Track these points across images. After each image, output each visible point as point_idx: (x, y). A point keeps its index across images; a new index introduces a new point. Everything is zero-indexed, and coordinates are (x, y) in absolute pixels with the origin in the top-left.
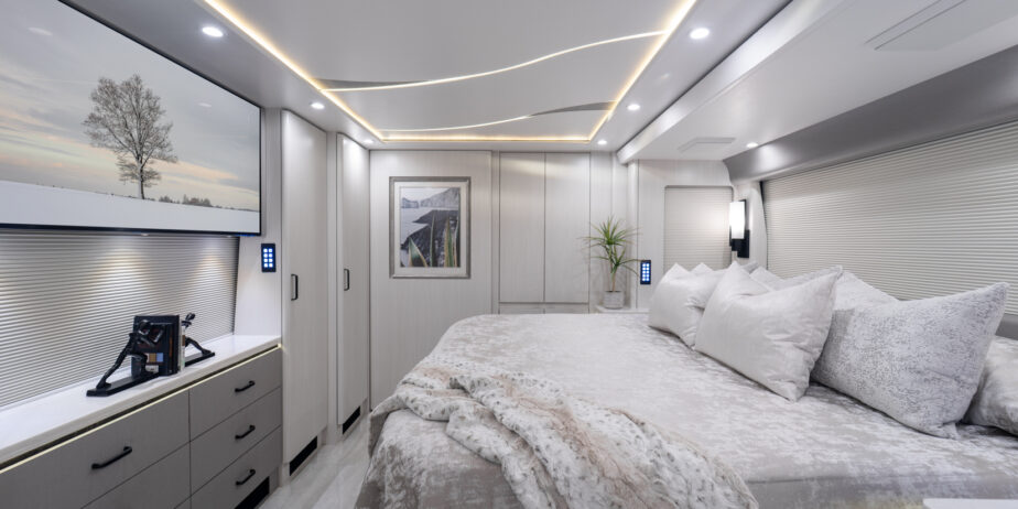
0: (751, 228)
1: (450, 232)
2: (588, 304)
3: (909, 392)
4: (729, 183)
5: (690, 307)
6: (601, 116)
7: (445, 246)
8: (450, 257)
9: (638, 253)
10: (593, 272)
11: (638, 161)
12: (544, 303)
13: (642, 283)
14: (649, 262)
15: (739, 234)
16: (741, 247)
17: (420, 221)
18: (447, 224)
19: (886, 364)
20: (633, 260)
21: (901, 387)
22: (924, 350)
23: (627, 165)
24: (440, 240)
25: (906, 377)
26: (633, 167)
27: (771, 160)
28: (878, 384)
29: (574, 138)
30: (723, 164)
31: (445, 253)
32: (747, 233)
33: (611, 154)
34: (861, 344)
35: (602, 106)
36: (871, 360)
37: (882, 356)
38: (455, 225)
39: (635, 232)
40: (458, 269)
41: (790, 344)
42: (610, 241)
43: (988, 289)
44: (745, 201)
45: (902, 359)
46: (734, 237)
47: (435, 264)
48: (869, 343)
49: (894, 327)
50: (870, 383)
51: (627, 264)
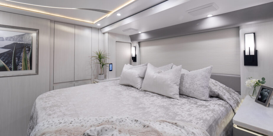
0: (137, 54)
1: (26, 54)
2: (91, 79)
3: (202, 92)
4: (131, 42)
5: (138, 77)
6: (105, 15)
7: (23, 60)
8: (26, 65)
9: (108, 61)
10: (92, 68)
11: (109, 33)
12: (74, 81)
13: (110, 71)
14: (112, 64)
15: (134, 56)
16: (134, 59)
17: (5, 47)
18: (23, 50)
19: (196, 86)
20: (108, 64)
21: (200, 91)
22: (203, 82)
23: (104, 33)
24: (19, 58)
25: (201, 89)
26: (107, 35)
27: (143, 37)
28: (195, 91)
29: (88, 21)
30: (129, 37)
31: (23, 63)
32: (136, 55)
33: (99, 29)
34: (188, 82)
35: (106, 12)
36: (192, 86)
37: (195, 84)
38: (29, 50)
39: (108, 55)
40: (31, 71)
41: (175, 85)
42: (100, 57)
43: (209, 67)
44: (135, 47)
45: (199, 84)
46: (133, 56)
47: (16, 69)
48: (190, 82)
49: (196, 77)
50: (193, 91)
51: (106, 65)
